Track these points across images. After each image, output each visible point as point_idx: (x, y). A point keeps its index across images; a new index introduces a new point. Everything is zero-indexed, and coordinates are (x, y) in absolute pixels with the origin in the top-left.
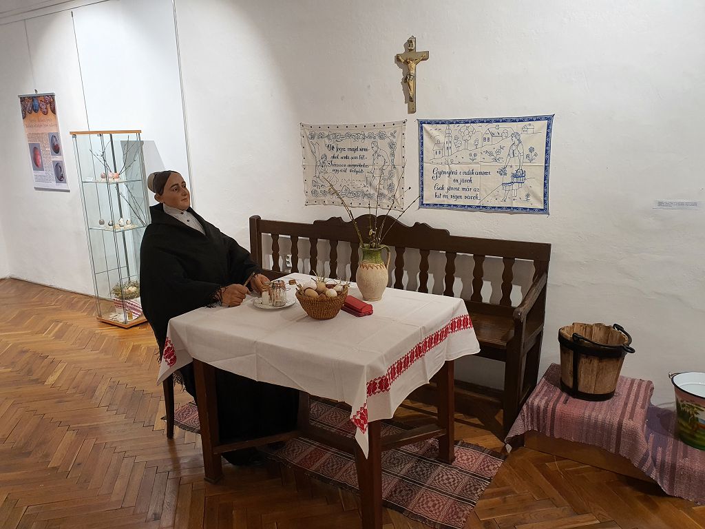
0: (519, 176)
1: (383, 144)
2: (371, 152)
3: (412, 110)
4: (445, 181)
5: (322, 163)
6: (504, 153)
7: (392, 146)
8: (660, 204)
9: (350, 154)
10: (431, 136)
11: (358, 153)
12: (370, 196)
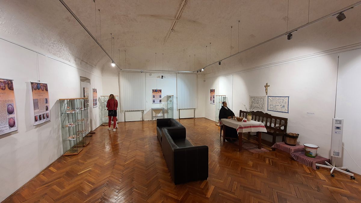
0: (284, 106)
1: (262, 99)
2: (260, 101)
3: (267, 94)
4: (272, 106)
5: (252, 102)
6: (281, 102)
7: (263, 100)
8: (308, 113)
9: (257, 101)
10: (270, 99)
11: (258, 101)
12: (259, 108)
